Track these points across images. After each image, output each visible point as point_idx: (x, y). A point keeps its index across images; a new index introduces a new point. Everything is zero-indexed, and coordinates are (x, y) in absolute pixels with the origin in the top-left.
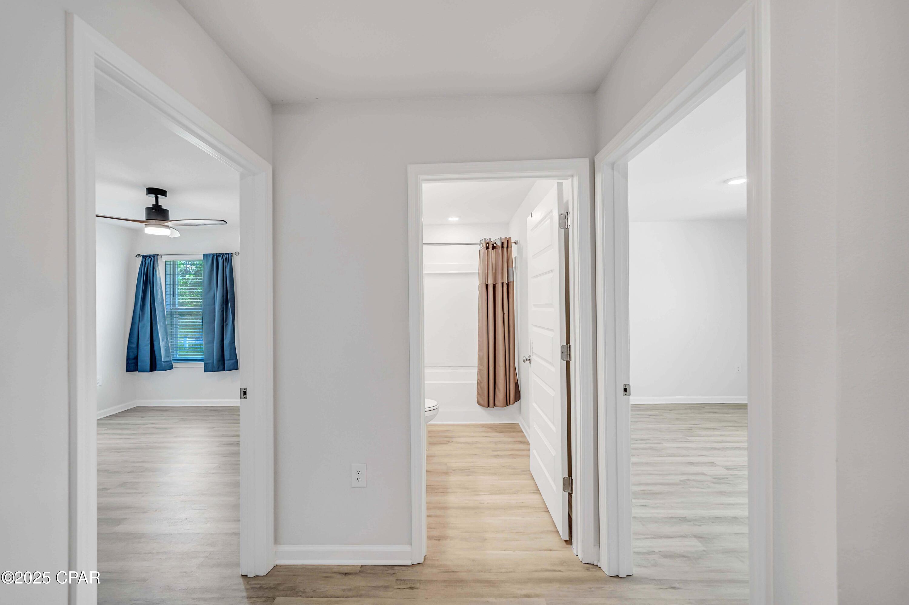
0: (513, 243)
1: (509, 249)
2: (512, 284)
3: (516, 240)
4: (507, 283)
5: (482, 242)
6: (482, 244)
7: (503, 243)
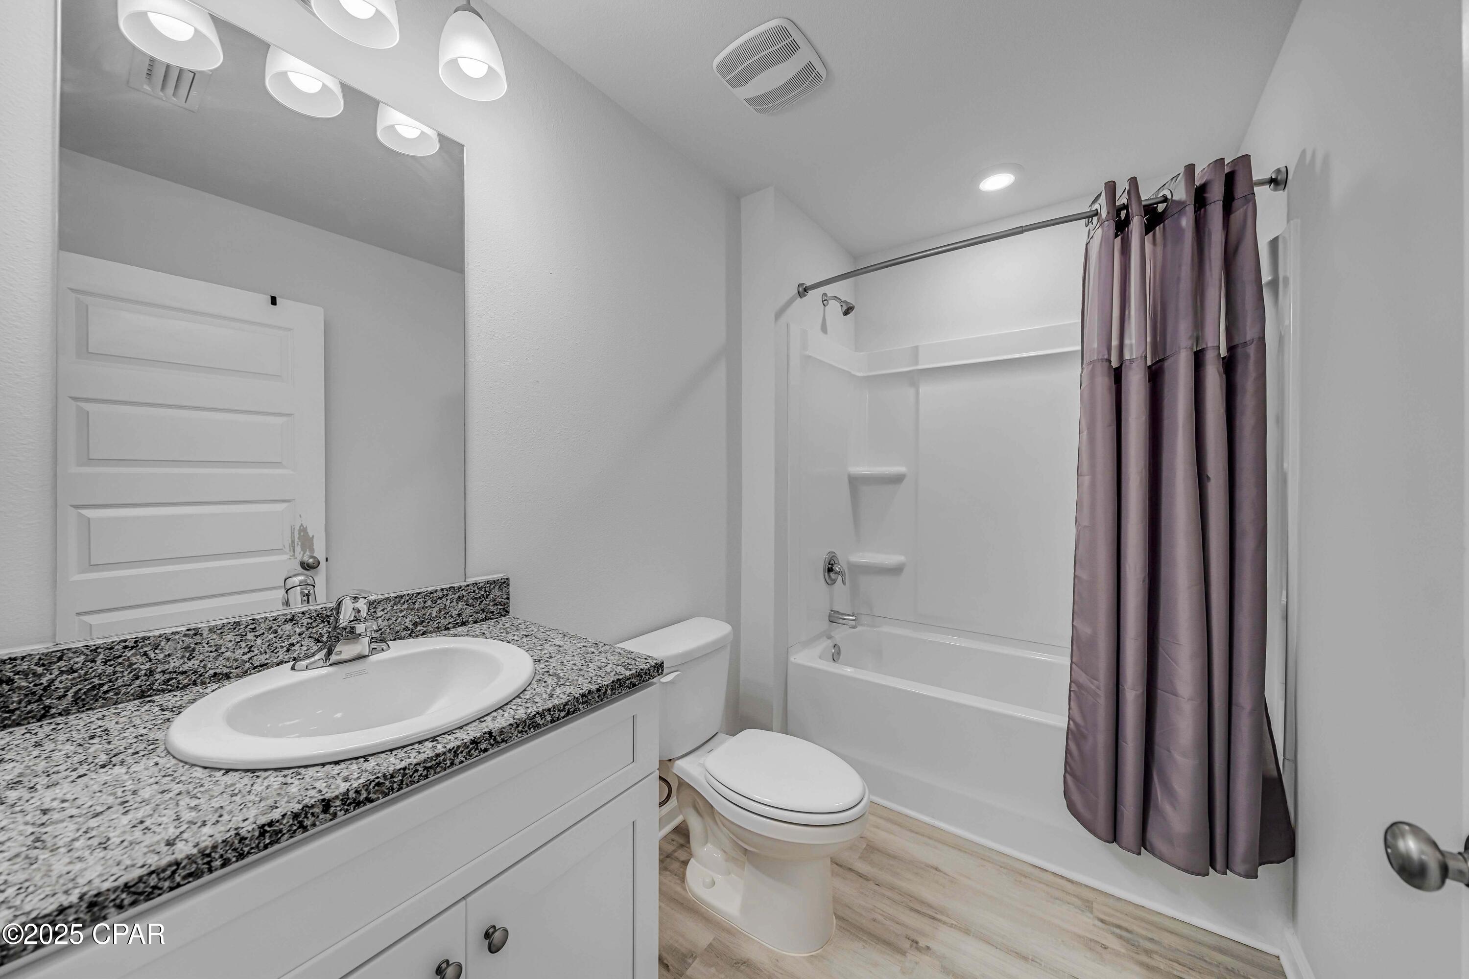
0: (1261, 183)
1: (1237, 216)
2: (1252, 350)
3: (1278, 171)
4: (1223, 352)
5: (1096, 206)
6: (1096, 215)
7: (1200, 195)
